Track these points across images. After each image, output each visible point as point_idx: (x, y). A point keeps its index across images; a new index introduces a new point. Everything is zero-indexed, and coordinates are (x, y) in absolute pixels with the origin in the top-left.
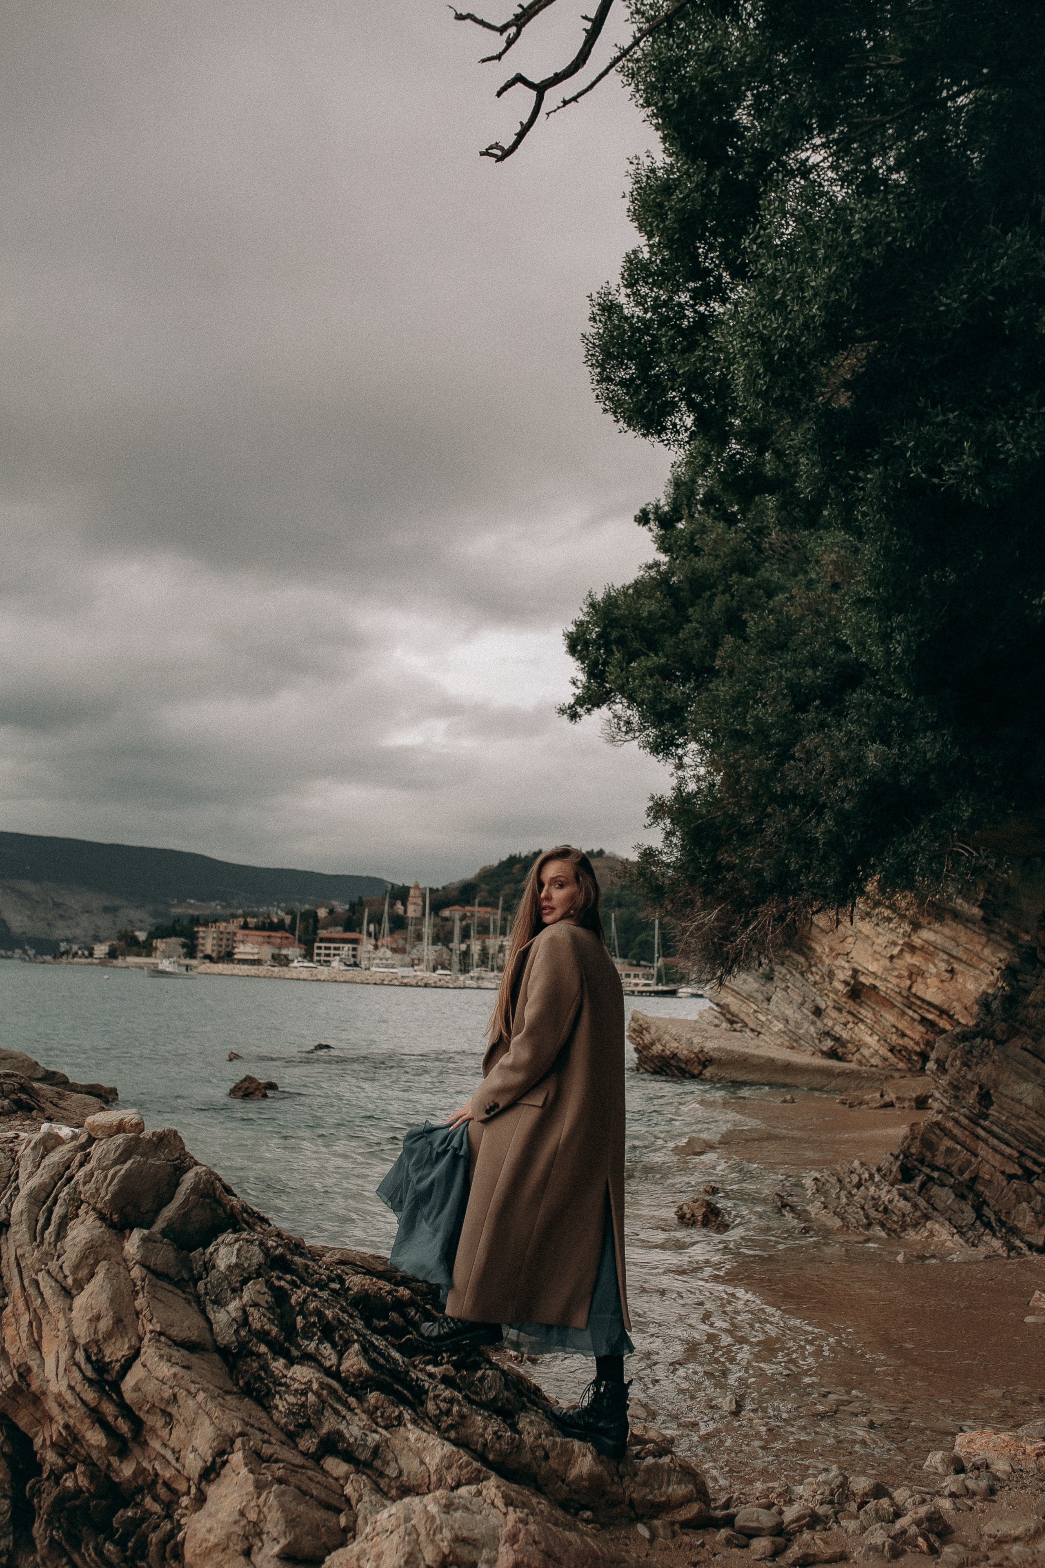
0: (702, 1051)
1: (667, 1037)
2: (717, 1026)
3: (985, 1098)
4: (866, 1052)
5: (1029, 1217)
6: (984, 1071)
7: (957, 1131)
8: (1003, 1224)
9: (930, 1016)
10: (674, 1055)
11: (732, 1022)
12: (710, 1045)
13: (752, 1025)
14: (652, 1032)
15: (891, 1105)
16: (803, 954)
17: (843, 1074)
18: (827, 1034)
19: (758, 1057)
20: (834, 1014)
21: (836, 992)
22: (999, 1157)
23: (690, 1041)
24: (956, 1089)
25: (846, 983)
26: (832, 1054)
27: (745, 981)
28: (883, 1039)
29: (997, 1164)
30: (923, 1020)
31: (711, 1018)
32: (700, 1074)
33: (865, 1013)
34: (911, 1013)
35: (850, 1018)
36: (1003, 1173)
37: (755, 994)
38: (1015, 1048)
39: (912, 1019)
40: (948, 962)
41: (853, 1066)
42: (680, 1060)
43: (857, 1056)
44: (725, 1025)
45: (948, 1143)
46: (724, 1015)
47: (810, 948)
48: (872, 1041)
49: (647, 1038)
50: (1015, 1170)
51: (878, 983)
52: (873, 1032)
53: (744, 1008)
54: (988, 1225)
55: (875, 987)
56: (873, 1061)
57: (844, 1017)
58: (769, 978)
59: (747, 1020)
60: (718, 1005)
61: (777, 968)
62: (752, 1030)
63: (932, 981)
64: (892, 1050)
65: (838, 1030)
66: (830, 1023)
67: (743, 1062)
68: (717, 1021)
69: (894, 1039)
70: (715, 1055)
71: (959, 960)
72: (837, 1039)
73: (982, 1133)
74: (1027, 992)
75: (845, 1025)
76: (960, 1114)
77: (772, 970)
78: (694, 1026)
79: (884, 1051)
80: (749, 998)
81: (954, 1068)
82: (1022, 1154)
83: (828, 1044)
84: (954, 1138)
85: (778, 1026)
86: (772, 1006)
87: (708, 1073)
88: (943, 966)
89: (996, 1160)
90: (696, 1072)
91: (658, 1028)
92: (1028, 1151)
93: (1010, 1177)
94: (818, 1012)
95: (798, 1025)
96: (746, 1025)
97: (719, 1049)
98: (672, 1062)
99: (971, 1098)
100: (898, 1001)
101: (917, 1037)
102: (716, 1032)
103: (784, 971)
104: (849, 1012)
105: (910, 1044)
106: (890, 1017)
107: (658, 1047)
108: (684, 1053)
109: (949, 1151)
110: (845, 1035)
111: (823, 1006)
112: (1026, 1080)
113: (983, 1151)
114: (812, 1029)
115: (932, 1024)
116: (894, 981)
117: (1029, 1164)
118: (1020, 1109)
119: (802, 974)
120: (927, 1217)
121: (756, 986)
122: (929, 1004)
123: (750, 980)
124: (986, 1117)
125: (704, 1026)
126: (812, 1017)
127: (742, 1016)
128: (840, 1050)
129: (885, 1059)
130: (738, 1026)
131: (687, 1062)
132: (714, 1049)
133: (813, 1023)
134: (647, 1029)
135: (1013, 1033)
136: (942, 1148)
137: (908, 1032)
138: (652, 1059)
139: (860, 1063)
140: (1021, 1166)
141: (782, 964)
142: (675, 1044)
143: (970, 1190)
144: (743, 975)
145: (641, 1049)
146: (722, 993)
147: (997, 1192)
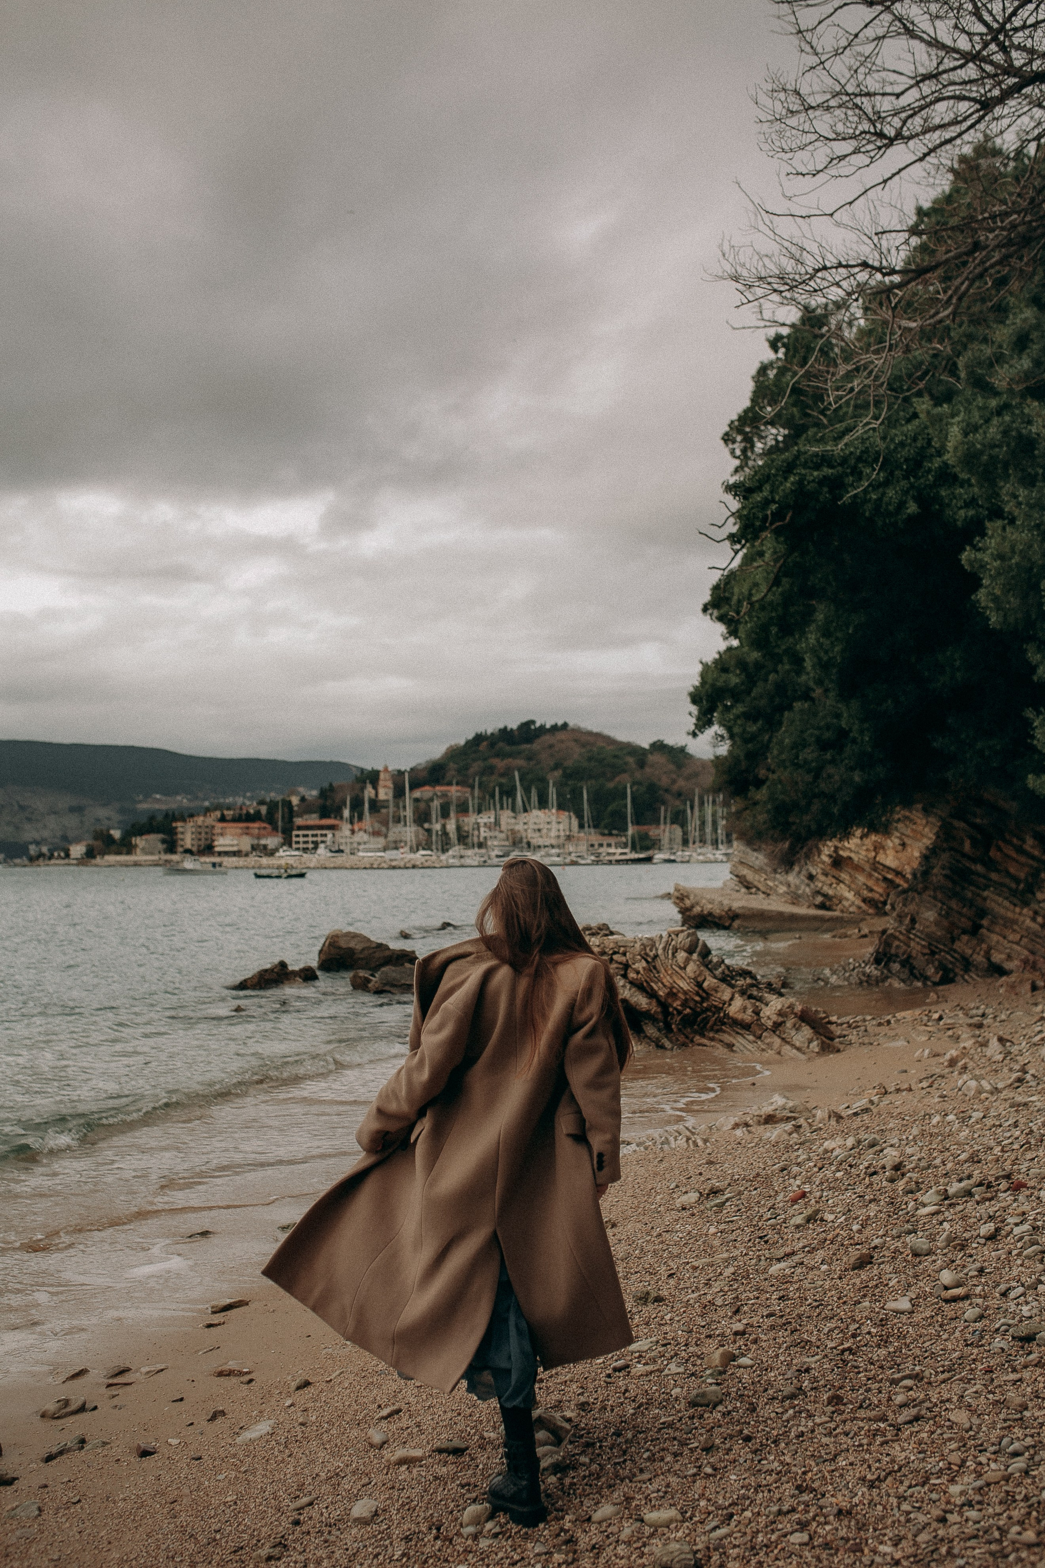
0: (730, 910)
1: (703, 901)
2: (738, 891)
3: (913, 921)
4: (846, 903)
5: (933, 970)
6: (912, 908)
7: (901, 937)
8: (921, 975)
9: (889, 876)
10: (710, 914)
11: (748, 888)
12: (735, 905)
13: (763, 888)
14: (692, 898)
15: (865, 936)
17: (831, 919)
18: (818, 892)
19: (771, 911)
20: (822, 878)
21: (823, 863)
22: (920, 946)
23: (721, 903)
24: (900, 918)
25: (830, 856)
26: (822, 906)
27: (757, 858)
28: (858, 894)
29: (919, 950)
30: (885, 879)
31: (733, 885)
32: (730, 925)
33: (844, 876)
34: (876, 875)
35: (834, 881)
38: (925, 896)
39: (878, 879)
40: (900, 838)
41: (837, 914)
42: (714, 917)
43: (840, 906)
44: (743, 890)
45: (896, 943)
46: (743, 883)
48: (850, 895)
49: (688, 903)
50: (927, 951)
51: (852, 855)
52: (850, 889)
53: (757, 877)
54: (916, 977)
55: (850, 858)
56: (851, 909)
57: (830, 880)
59: (760, 886)
60: (737, 876)
62: (764, 893)
63: (891, 853)
64: (864, 900)
65: (826, 889)
66: (820, 885)
67: (762, 916)
68: (738, 888)
69: (866, 893)
70: (739, 911)
71: (908, 836)
72: (825, 896)
73: (912, 936)
74: (933, 868)
75: (831, 885)
76: (903, 929)
78: (721, 892)
79: (858, 902)
80: (760, 870)
81: (899, 907)
83: (819, 899)
84: (899, 940)
85: (782, 889)
87: (736, 924)
88: (897, 841)
89: (919, 948)
90: (727, 924)
91: (695, 896)
93: (924, 954)
94: (811, 877)
95: (797, 888)
96: (758, 889)
97: (743, 908)
98: (709, 918)
99: (907, 921)
100: (867, 868)
101: (880, 890)
102: (736, 895)
104: (834, 877)
105: (877, 896)
106: (861, 879)
107: (697, 910)
108: (717, 911)
109: (898, 947)
110: (831, 892)
111: (814, 873)
112: (931, 910)
113: (912, 944)
114: (808, 890)
115: (891, 882)
116: (864, 853)
118: (928, 924)
120: (887, 978)
122: (889, 868)
123: (760, 857)
124: (914, 928)
125: (729, 892)
126: (807, 881)
127: (756, 883)
128: (828, 903)
129: (859, 908)
130: (754, 890)
131: (720, 918)
132: (739, 908)
133: (808, 885)
134: (688, 897)
135: (926, 888)
136: (894, 946)
137: (875, 888)
138: (694, 917)
139: (842, 911)
140: (930, 949)
142: (710, 906)
143: (907, 962)
144: (755, 854)
145: (683, 911)
146: (740, 868)
147: (919, 962)
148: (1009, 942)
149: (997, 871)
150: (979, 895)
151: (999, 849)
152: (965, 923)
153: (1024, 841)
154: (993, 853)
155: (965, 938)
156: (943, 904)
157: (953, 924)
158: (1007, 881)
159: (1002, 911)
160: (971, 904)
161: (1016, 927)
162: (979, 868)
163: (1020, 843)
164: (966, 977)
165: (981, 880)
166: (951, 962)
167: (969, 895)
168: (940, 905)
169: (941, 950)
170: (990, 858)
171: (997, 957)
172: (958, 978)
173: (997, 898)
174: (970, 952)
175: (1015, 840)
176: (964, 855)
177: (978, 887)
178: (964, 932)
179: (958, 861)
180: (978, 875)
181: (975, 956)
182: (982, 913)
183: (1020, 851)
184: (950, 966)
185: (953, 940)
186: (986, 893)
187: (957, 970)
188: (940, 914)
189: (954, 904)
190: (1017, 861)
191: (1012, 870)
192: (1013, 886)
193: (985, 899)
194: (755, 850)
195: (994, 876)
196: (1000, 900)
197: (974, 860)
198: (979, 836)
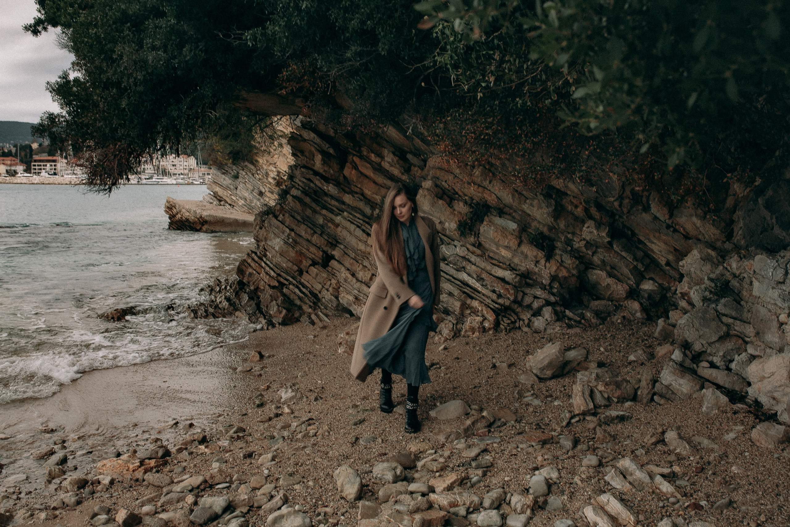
0: (201, 217)
1: (184, 210)
2: (211, 203)
5: (278, 307)
7: (254, 264)
8: (266, 312)
10: (187, 220)
11: (220, 201)
12: (205, 214)
13: (229, 202)
14: (177, 207)
16: (253, 164)
18: (266, 205)
19: (230, 219)
20: (269, 194)
21: (270, 183)
22: (268, 277)
23: (195, 212)
25: (274, 179)
27: (224, 179)
29: (267, 281)
31: (208, 199)
32: (201, 229)
36: (269, 285)
37: (230, 186)
42: (190, 222)
44: (215, 202)
45: (250, 270)
46: (216, 197)
47: (257, 161)
49: (175, 211)
50: (277, 284)
53: (225, 193)
57: (274, 196)
58: (236, 177)
59: (227, 199)
60: (212, 192)
61: (241, 172)
62: (230, 205)
65: (271, 203)
66: (267, 200)
67: (221, 222)
68: (211, 201)
70: (207, 219)
73: (263, 265)
75: (275, 200)
77: (238, 173)
78: (200, 204)
80: (226, 188)
82: (279, 275)
85: (241, 202)
86: (238, 192)
87: (205, 227)
89: (267, 279)
90: (198, 228)
91: (179, 206)
92: (282, 274)
93: (272, 288)
94: (261, 194)
95: (251, 201)
96: (226, 202)
97: (210, 216)
98: (187, 223)
102: (210, 206)
103: (244, 173)
107: (179, 216)
108: (192, 218)
109: (250, 275)
111: (263, 191)
112: (280, 238)
113: (262, 273)
114: (258, 203)
117: (282, 280)
118: (276, 251)
119: (253, 175)
120: (236, 310)
121: (230, 181)
123: (227, 178)
125: (205, 203)
126: (258, 197)
127: (224, 197)
130: (222, 203)
131: (194, 223)
132: (207, 216)
133: (259, 200)
134: (175, 207)
136: (248, 273)
138: (177, 222)
140: (279, 281)
141: (243, 170)
142: (188, 214)
143: (254, 295)
144: (223, 176)
145: (172, 217)
146: (214, 186)
147: (266, 296)
148: (358, 280)
149: (352, 193)
150: (332, 221)
151: (356, 167)
152: (316, 254)
153: (382, 158)
154: (347, 171)
155: (314, 270)
156: (292, 230)
157: (301, 254)
158: (361, 205)
159: (353, 242)
160: (322, 230)
161: (366, 263)
162: (331, 189)
163: (378, 160)
164: (313, 317)
165: (334, 202)
166: (300, 299)
167: (321, 221)
168: (288, 230)
169: (291, 283)
170: (345, 177)
171: (346, 299)
172: (304, 318)
173: (348, 224)
174: (319, 287)
175: (373, 156)
176: (316, 173)
177: (332, 211)
178: (314, 264)
179: (309, 180)
180: (332, 197)
181: (324, 292)
182: (334, 242)
183: (379, 169)
184: (298, 302)
185: (301, 272)
186: (338, 219)
187: (305, 308)
188: (286, 243)
189: (303, 230)
190: (375, 182)
191: (368, 192)
192: (368, 211)
193: (337, 226)
194: (224, 173)
195: (347, 198)
196: (352, 227)
197: (326, 179)
198: (331, 151)
